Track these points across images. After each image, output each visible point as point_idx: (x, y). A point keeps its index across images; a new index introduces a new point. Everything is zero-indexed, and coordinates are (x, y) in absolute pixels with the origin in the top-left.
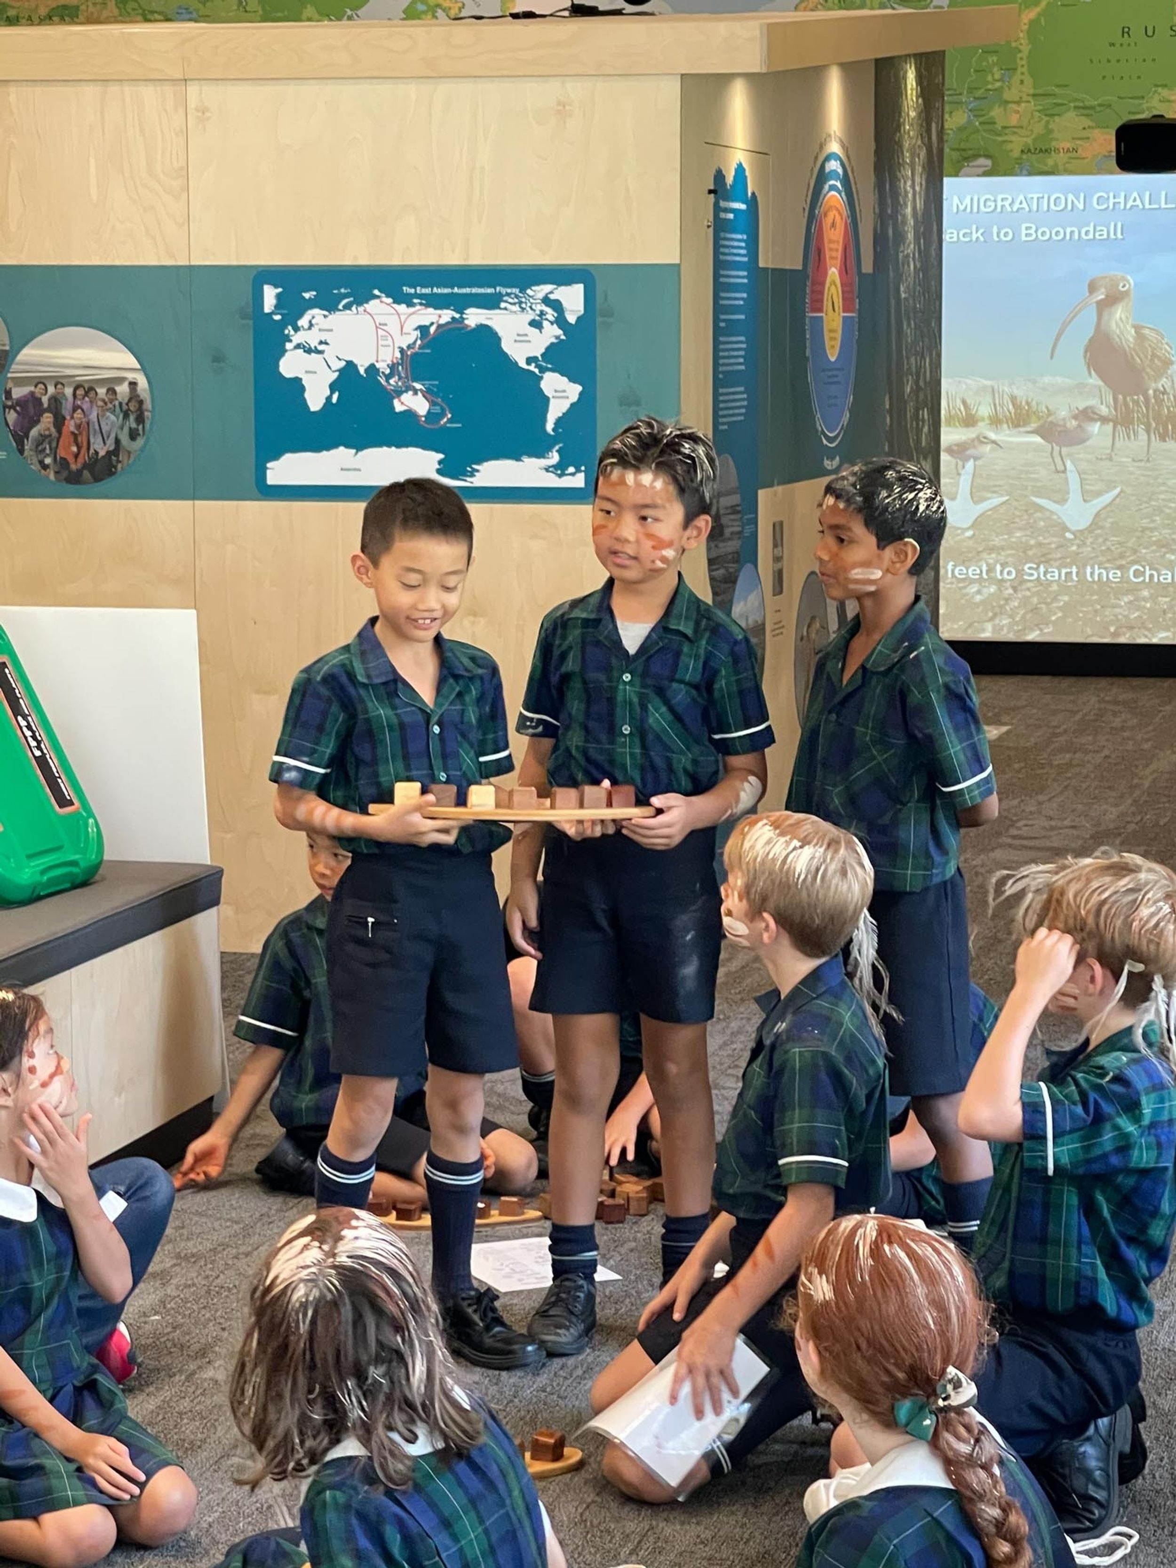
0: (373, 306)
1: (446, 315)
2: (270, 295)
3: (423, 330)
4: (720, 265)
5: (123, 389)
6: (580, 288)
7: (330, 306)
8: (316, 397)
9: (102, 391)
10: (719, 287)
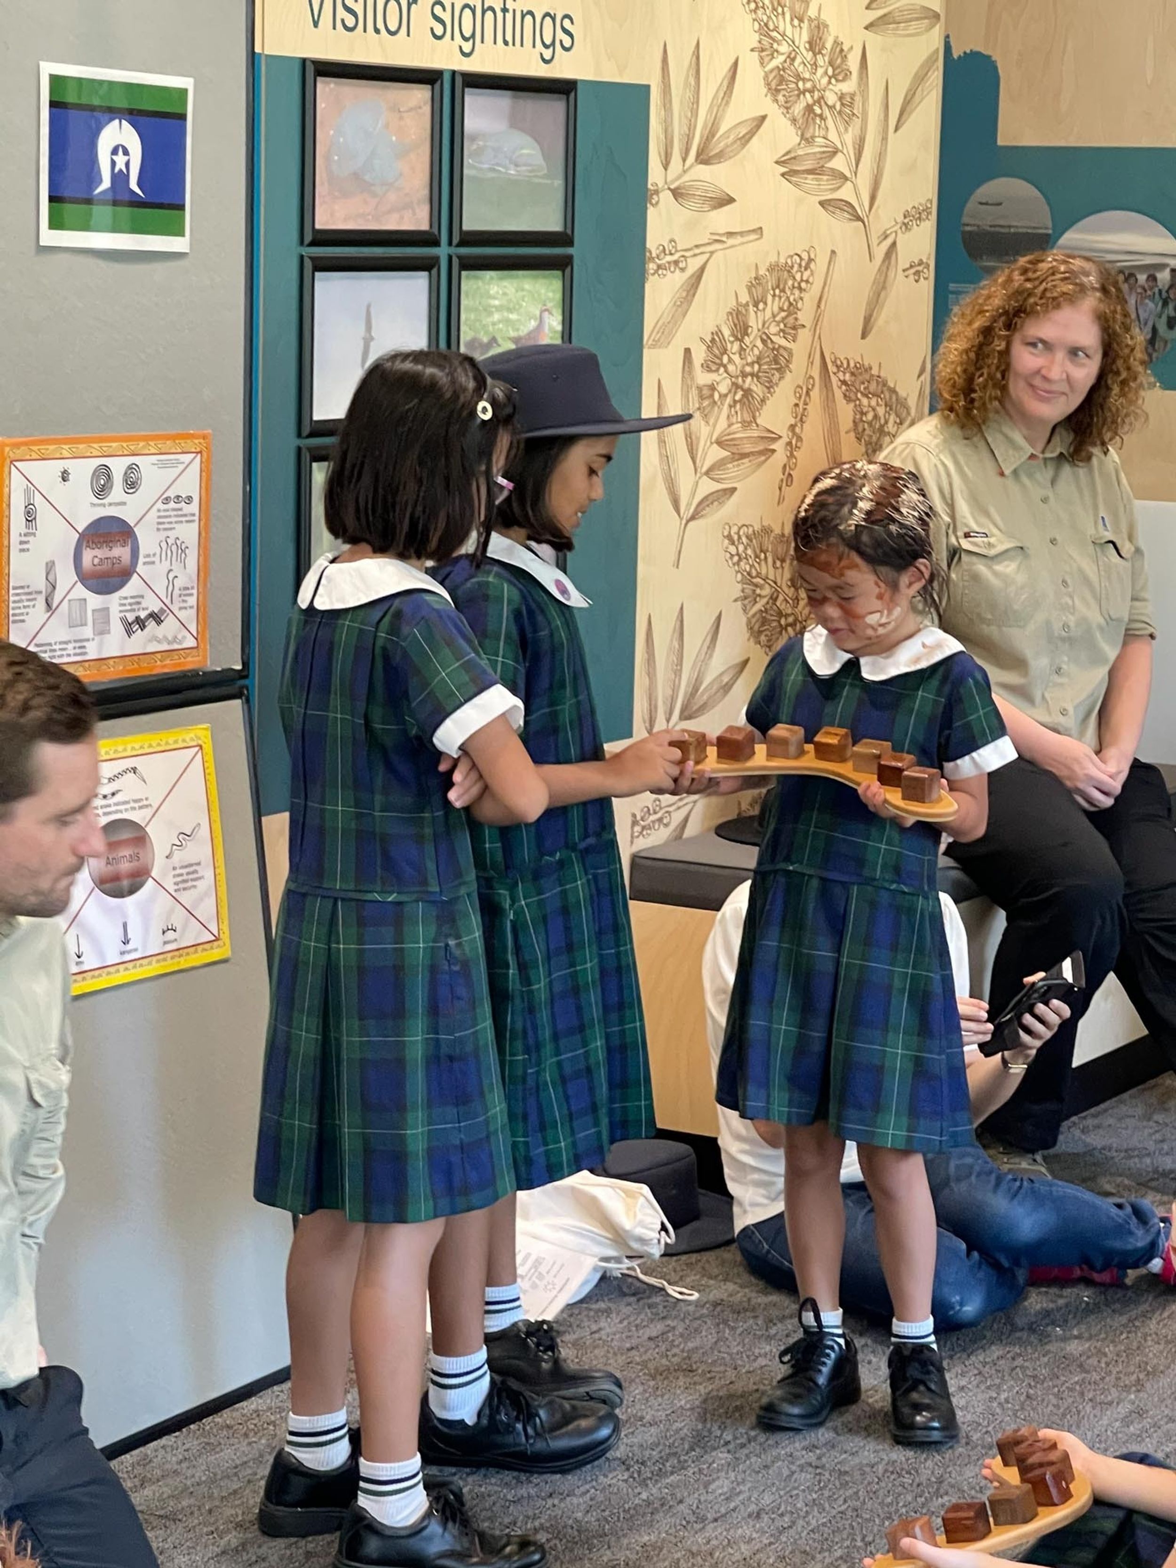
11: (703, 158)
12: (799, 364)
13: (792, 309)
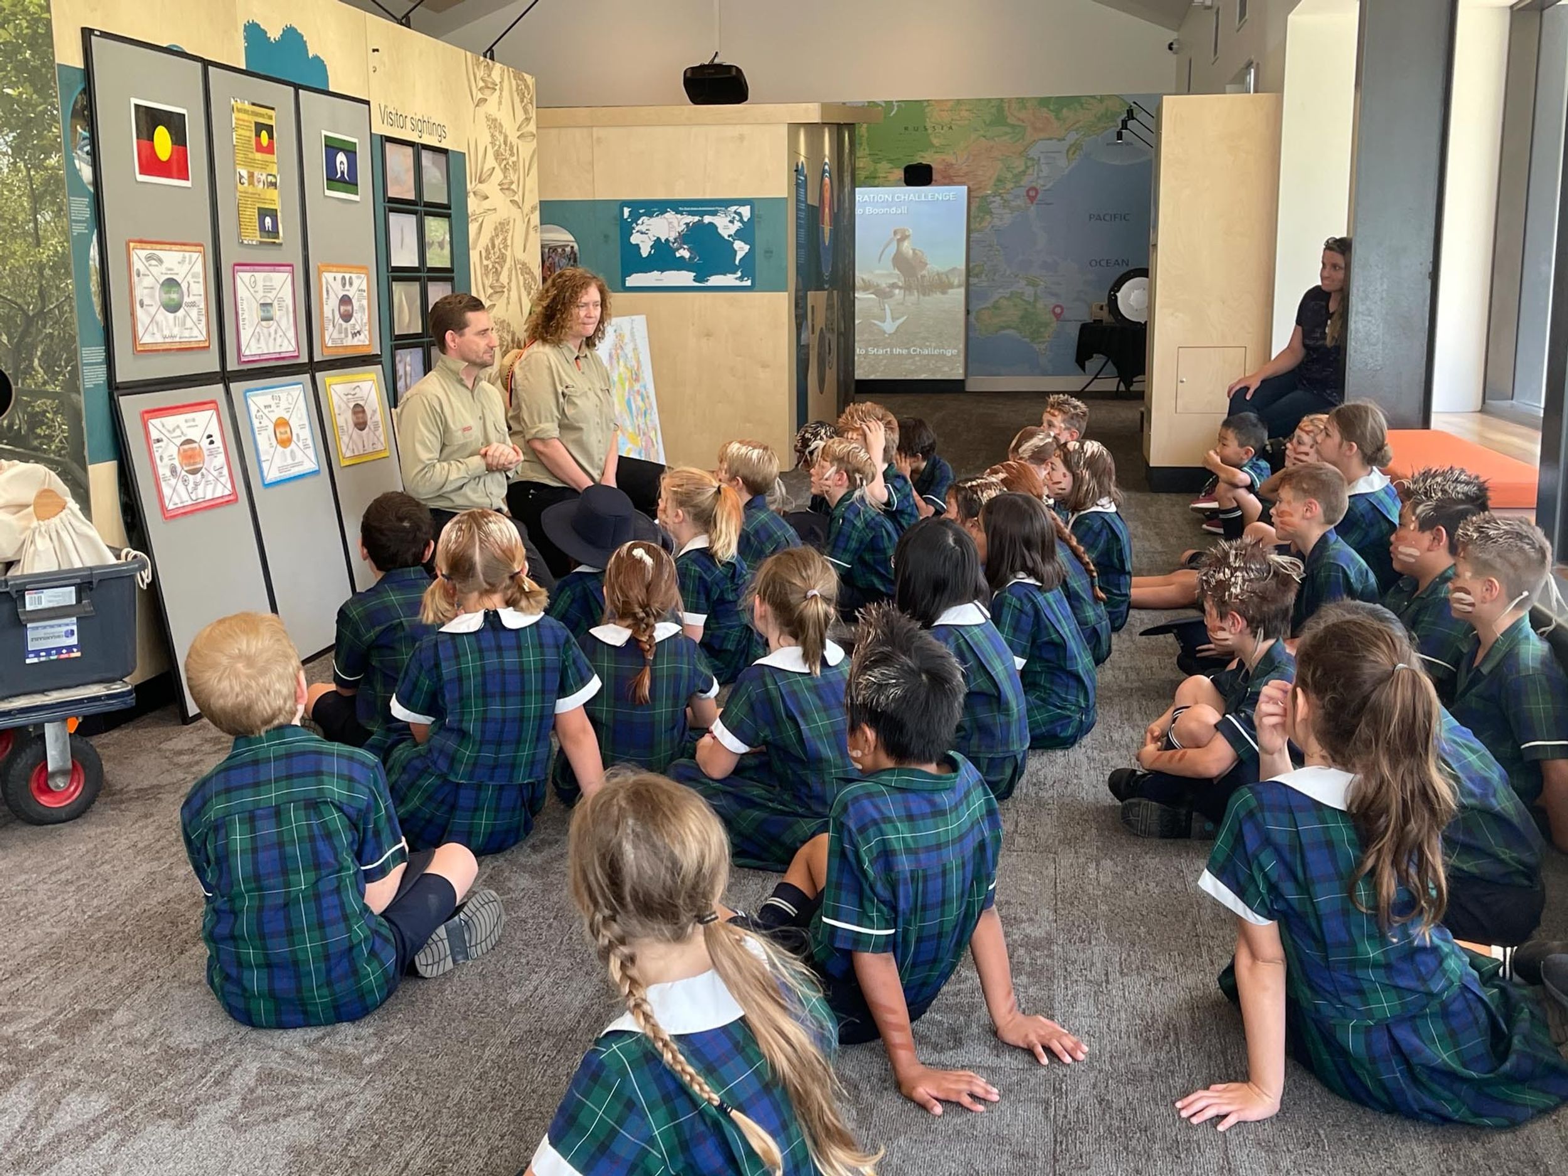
0: (667, 215)
1: (697, 219)
2: (626, 211)
3: (687, 224)
4: (798, 201)
5: (568, 249)
6: (748, 207)
7: (650, 215)
8: (645, 252)
9: (560, 250)
10: (798, 209)
11: (480, 182)
12: (508, 259)
13: (505, 239)
